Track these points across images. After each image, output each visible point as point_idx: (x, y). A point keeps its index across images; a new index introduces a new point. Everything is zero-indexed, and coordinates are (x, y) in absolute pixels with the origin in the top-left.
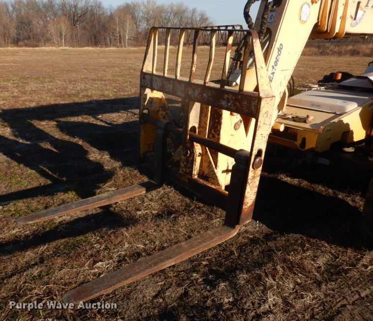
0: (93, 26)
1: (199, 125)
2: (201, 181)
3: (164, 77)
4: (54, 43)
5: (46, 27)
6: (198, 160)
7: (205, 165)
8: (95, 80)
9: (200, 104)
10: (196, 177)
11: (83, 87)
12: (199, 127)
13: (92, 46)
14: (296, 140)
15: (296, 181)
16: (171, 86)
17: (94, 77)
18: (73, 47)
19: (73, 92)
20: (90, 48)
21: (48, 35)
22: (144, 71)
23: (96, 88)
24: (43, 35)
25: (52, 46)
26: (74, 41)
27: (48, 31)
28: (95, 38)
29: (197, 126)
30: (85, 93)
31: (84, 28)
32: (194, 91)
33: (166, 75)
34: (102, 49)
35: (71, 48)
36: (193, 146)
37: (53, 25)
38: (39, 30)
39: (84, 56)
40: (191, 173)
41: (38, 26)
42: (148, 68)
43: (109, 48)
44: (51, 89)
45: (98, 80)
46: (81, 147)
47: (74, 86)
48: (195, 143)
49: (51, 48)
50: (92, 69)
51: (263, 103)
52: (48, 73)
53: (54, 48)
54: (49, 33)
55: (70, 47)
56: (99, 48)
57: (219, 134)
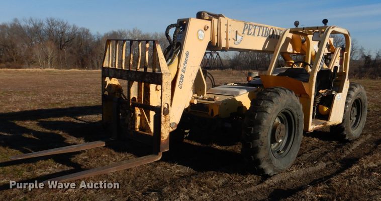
0: (80, 51)
1: (138, 96)
2: (141, 132)
3: (115, 69)
4: (39, 65)
5: (31, 50)
6: (138, 119)
7: (143, 121)
8: (79, 93)
9: (137, 82)
10: (138, 130)
11: (67, 98)
12: (138, 98)
13: (79, 68)
14: (208, 111)
15: (224, 148)
16: (120, 74)
17: (78, 91)
18: (60, 69)
19: (57, 102)
20: (77, 70)
21: (33, 58)
22: (104, 66)
23: (79, 99)
24: (28, 58)
25: (37, 68)
26: (60, 63)
27: (32, 54)
28: (82, 60)
29: (136, 97)
30: (69, 102)
31: (71, 52)
32: (132, 75)
33: (117, 67)
34: (89, 71)
35: (57, 70)
36: (134, 110)
37: (39, 49)
38: (23, 53)
39: (70, 76)
40: (134, 128)
41: (22, 49)
42: (106, 64)
43: (96, 70)
44: (35, 100)
45: (82, 93)
46: (60, 136)
47: (59, 98)
48: (136, 108)
49: (35, 69)
50: (76, 85)
51: (164, 77)
52: (33, 88)
53: (38, 70)
54: (34, 55)
55: (56, 68)
56: (86, 70)
57: (149, 101)
